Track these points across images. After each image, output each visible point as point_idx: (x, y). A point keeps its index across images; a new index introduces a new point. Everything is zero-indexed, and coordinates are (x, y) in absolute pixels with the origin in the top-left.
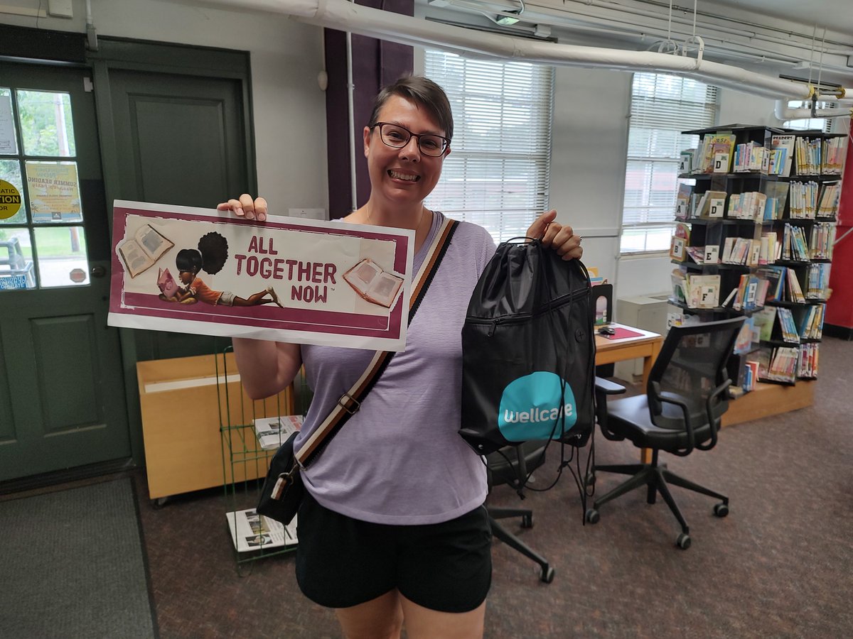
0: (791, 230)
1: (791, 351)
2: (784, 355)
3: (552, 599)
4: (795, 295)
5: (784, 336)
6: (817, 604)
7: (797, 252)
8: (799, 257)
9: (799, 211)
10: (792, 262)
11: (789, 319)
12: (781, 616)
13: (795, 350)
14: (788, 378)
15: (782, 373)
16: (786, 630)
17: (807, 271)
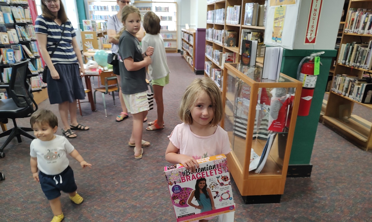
0: (19, 28)
1: (36, 78)
2: (34, 80)
3: (11, 183)
4: (30, 55)
5: (32, 72)
6: (88, 143)
7: (24, 37)
8: (26, 39)
9: (19, 19)
10: (24, 41)
11: (31, 65)
12: (82, 149)
13: (37, 77)
14: (39, 88)
15: (36, 87)
16: (85, 151)
17: (30, 45)
